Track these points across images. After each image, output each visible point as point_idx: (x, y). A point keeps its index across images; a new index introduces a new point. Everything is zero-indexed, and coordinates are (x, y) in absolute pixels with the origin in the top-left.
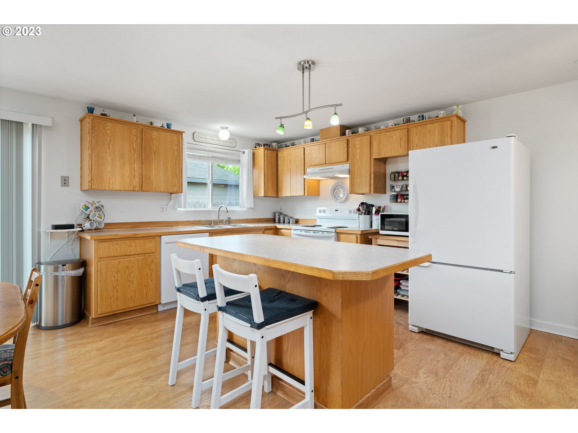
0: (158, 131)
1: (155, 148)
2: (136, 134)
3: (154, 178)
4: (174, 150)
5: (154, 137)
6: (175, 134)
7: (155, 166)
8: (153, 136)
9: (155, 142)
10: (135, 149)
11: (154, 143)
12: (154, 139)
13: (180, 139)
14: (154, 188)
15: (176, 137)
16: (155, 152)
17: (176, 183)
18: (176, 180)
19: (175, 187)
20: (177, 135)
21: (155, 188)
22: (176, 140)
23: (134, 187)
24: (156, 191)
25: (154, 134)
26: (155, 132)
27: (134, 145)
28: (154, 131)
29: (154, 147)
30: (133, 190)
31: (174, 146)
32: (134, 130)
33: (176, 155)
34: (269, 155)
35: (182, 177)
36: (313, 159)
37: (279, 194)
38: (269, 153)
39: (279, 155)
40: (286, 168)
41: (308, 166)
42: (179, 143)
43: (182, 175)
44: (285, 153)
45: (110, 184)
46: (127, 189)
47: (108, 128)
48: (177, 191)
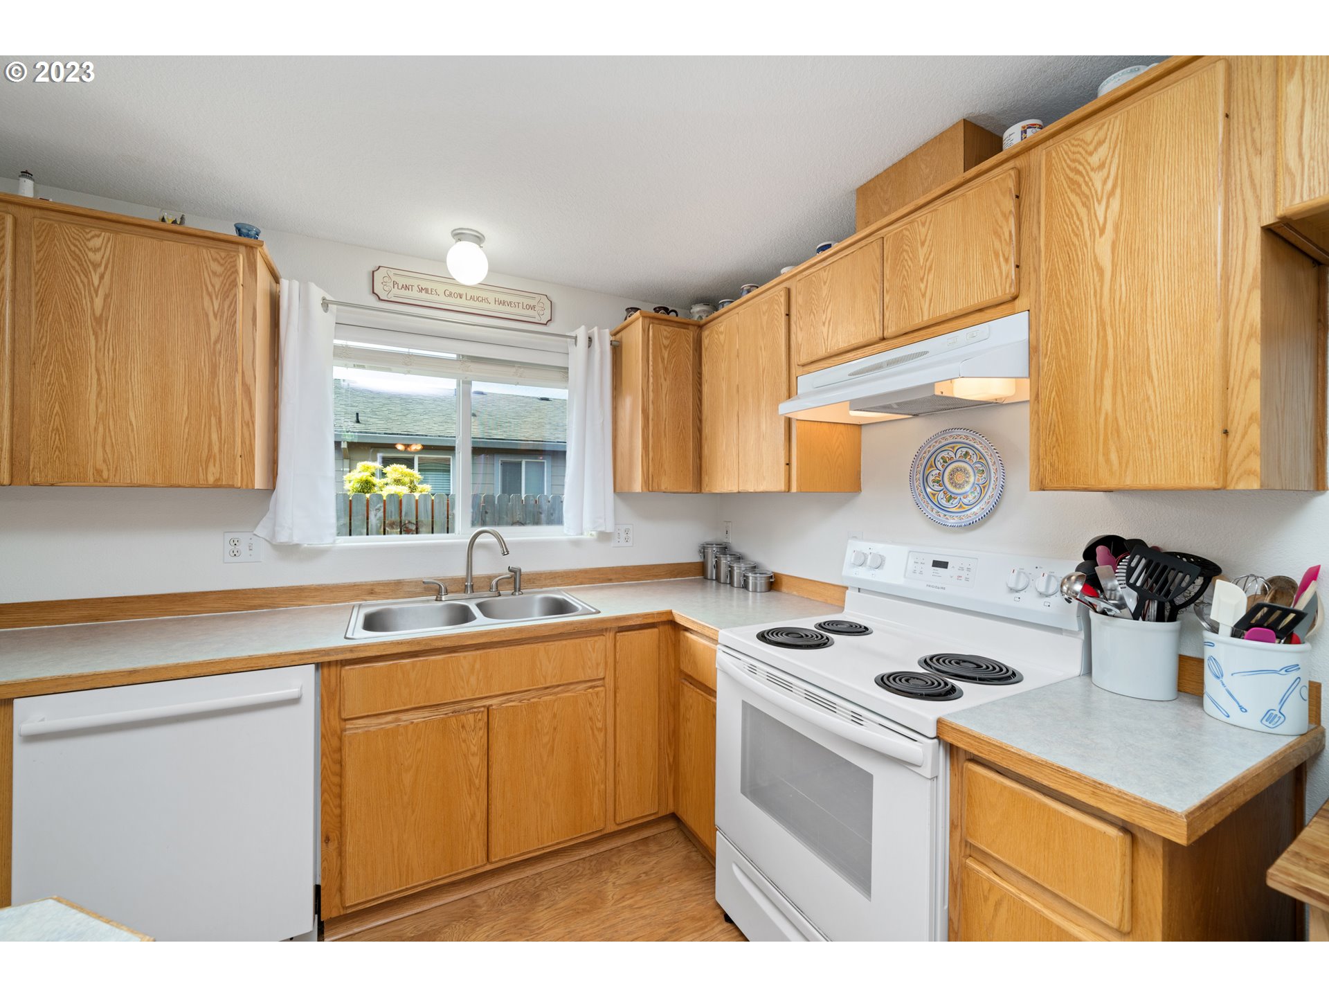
0: (117, 232)
1: (99, 302)
3: (96, 429)
4: (206, 314)
5: (96, 257)
6: (213, 251)
7: (99, 379)
8: (91, 254)
9: (102, 277)
11: (96, 282)
12: (96, 266)
13: (236, 272)
14: (90, 472)
15: (215, 260)
16: (98, 320)
17: (216, 449)
18: (215, 437)
19: (211, 464)
20: (223, 254)
22: (214, 273)
24: (105, 481)
25: (97, 242)
26: (98, 236)
28: (97, 232)
29: (92, 302)
31: (206, 298)
33: (214, 333)
34: (666, 342)
35: (249, 424)
36: (825, 330)
37: (704, 485)
38: (665, 333)
39: (705, 342)
40: (724, 387)
41: (804, 365)
42: (234, 284)
43: (252, 416)
44: (722, 329)
48: (217, 480)
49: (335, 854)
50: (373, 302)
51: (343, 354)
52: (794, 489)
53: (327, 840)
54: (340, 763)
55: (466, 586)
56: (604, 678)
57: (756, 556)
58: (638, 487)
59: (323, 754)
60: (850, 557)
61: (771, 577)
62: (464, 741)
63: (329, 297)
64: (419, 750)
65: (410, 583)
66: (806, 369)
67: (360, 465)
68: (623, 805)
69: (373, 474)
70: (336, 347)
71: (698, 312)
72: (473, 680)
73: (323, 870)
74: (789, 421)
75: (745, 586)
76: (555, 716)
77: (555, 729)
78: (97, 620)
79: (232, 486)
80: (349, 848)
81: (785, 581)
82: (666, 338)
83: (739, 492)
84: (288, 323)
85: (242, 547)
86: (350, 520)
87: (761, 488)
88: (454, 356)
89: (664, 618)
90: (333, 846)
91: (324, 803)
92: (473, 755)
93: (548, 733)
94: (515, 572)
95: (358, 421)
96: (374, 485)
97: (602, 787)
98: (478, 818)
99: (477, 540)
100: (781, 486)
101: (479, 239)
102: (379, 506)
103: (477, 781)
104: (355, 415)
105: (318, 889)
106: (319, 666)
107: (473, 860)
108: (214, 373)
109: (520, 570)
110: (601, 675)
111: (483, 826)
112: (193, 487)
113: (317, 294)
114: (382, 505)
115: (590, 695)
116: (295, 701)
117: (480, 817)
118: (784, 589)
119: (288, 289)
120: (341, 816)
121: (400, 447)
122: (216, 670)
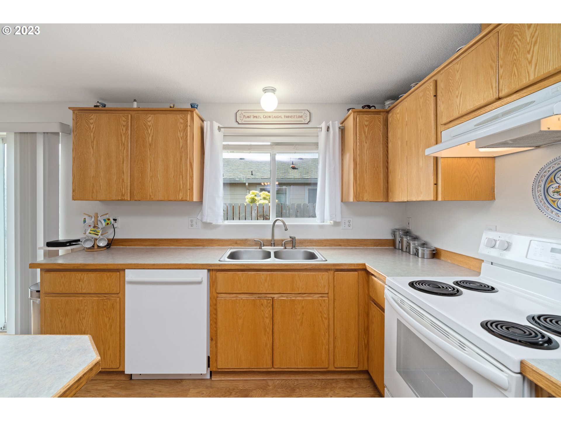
0: (155, 114)
1: (150, 139)
2: (125, 123)
3: (150, 181)
4: (179, 138)
5: (149, 124)
6: (180, 115)
7: (150, 165)
8: (148, 123)
9: (151, 130)
10: (124, 144)
11: (150, 132)
12: (150, 126)
13: (187, 121)
15: (181, 118)
16: (150, 145)
17: (182, 187)
18: (181, 182)
19: (180, 193)
20: (183, 116)
21: (150, 196)
22: (181, 123)
23: (123, 195)
24: (152, 199)
25: (150, 119)
26: (150, 116)
27: (123, 138)
28: (150, 115)
29: (149, 139)
30: (122, 200)
31: (179, 132)
32: (124, 118)
33: (181, 145)
34: (366, 123)
35: (192, 177)
36: (458, 101)
37: (389, 198)
38: (366, 119)
39: (390, 120)
40: (399, 143)
41: (445, 124)
42: (187, 126)
43: (193, 174)
44: (398, 111)
45: (93, 192)
46: (114, 198)
47: (91, 121)
48: (182, 198)
49: (214, 346)
50: (236, 125)
51: (226, 148)
52: (440, 199)
53: (212, 339)
54: (216, 310)
55: (272, 243)
56: (328, 293)
57: (425, 238)
58: (351, 199)
59: (211, 305)
60: (484, 240)
61: (434, 250)
62: (263, 311)
63: (221, 126)
64: (244, 311)
65: (250, 240)
66: (447, 126)
67: (251, 192)
68: (338, 358)
69: (256, 196)
70: (224, 145)
71: (388, 104)
72: (266, 285)
73: (211, 351)
74: (436, 159)
75: (416, 254)
76: (303, 307)
77: (303, 314)
78: (155, 246)
79: (186, 200)
80: (219, 345)
81: (443, 253)
82: (367, 121)
83: (408, 201)
84: (206, 138)
85: (194, 223)
86: (245, 214)
87: (420, 199)
88: (269, 143)
89: (361, 267)
90: (214, 342)
91: (211, 325)
92: (266, 318)
93: (299, 315)
94: (293, 239)
95: (252, 175)
96: (256, 200)
97: (327, 347)
98: (268, 346)
99: (276, 223)
100: (431, 197)
101: (273, 90)
102: (255, 208)
103: (268, 330)
104: (251, 172)
105: (209, 358)
106: (209, 270)
107: (266, 365)
108: (181, 160)
109: (295, 238)
110: (326, 292)
111: (270, 351)
112: (175, 201)
113: (216, 125)
114: (256, 208)
115: (320, 301)
116: (200, 283)
117: (269, 346)
118: (442, 258)
119: (206, 124)
120: (216, 331)
121: (263, 184)
122: (176, 267)
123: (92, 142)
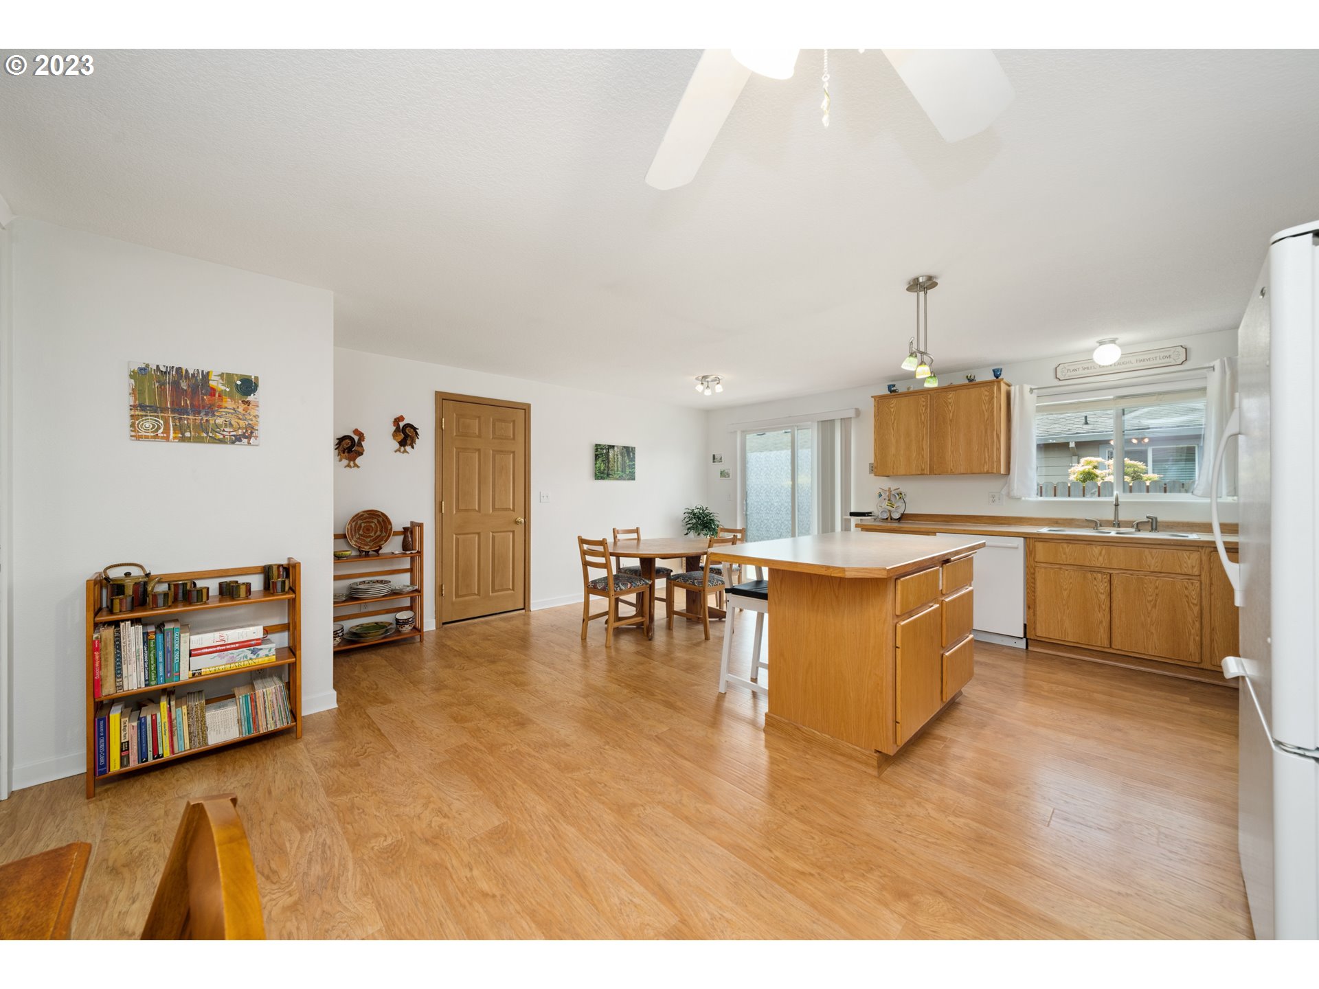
1: (951, 415)
2: (924, 404)
3: (950, 456)
4: (983, 412)
5: (950, 401)
6: (985, 388)
7: (951, 440)
10: (923, 423)
12: (950, 403)
13: (994, 393)
14: (949, 470)
15: (986, 390)
16: (951, 421)
17: (987, 460)
19: (985, 464)
20: (989, 387)
21: (951, 470)
22: (986, 395)
23: (923, 470)
24: (953, 472)
27: (923, 417)
29: (949, 415)
30: (922, 474)
31: (983, 406)
32: (923, 399)
33: (986, 416)
35: (999, 449)
42: (993, 397)
43: (1000, 446)
45: (893, 468)
46: (914, 473)
47: (892, 406)
48: (987, 471)
49: (1032, 614)
50: (1056, 383)
51: (1041, 410)
53: (1029, 607)
54: (1034, 579)
56: (1200, 576)
59: (1027, 574)
62: (1096, 586)
63: (1033, 387)
64: (1071, 583)
65: (1079, 520)
67: (1083, 460)
70: (1037, 407)
72: (1101, 559)
73: (1028, 619)
76: (1157, 588)
77: (1157, 595)
79: (993, 473)
80: (1038, 613)
84: (1014, 404)
85: (996, 498)
90: (1031, 611)
91: (1028, 593)
92: (1101, 593)
93: (1151, 596)
94: (1151, 519)
97: (1198, 638)
98: (1104, 624)
101: (1113, 341)
103: (1103, 607)
105: (1025, 626)
106: (1025, 538)
107: (1101, 640)
108: (986, 432)
109: (1157, 518)
110: (1197, 573)
111: (1107, 629)
112: (979, 473)
113: (1027, 388)
115: (1185, 583)
116: (1015, 548)
117: (1105, 624)
119: (1014, 390)
120: (1035, 600)
123: (893, 424)
